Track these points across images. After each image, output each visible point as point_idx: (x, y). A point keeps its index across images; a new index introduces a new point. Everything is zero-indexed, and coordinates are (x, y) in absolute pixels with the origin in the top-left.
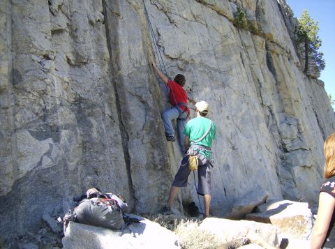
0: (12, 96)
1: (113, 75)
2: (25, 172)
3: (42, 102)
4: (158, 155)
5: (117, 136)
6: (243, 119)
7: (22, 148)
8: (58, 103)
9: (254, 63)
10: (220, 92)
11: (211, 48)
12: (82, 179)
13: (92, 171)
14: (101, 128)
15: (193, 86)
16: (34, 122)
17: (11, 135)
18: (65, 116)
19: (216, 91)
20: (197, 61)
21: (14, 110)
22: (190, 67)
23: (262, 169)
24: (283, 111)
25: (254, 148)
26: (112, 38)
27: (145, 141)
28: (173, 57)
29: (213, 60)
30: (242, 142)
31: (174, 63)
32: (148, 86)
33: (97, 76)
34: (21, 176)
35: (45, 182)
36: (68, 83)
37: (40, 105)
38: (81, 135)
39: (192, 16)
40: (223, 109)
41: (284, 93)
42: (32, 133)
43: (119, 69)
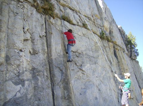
0: (6, 66)
1: (49, 58)
2: (9, 99)
3: (18, 69)
4: (67, 93)
5: (49, 84)
6: (103, 78)
7: (8, 88)
8: (25, 70)
9: (108, 53)
10: (94, 66)
11: (90, 48)
12: (33, 103)
13: (38, 99)
14: (42, 81)
15: (82, 63)
16: (14, 77)
17: (4, 83)
18: (27, 75)
19: (92, 66)
20: (84, 53)
21: (6, 72)
22: (81, 55)
23: (112, 99)
24: (121, 74)
25: (108, 90)
26: (49, 43)
27: (61, 87)
28: (74, 51)
29: (91, 53)
30: (103, 88)
31: (74, 54)
32: (63, 63)
33: (42, 59)
34: (7, 100)
35: (17, 104)
36: (29, 61)
37: (17, 70)
38: (34, 84)
39: (82, 34)
40: (95, 73)
41: (121, 66)
42: (13, 82)
43: (51, 56)
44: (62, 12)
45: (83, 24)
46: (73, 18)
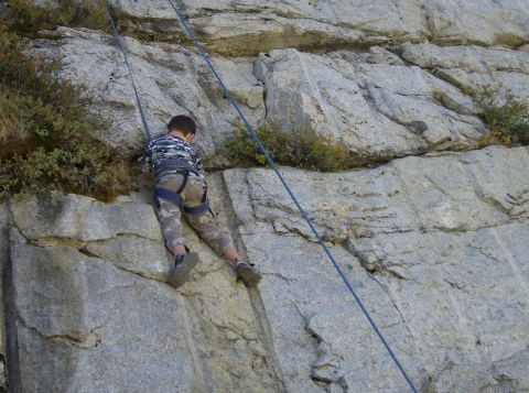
44: (239, 101)
45: (481, 117)
46: (363, 109)
